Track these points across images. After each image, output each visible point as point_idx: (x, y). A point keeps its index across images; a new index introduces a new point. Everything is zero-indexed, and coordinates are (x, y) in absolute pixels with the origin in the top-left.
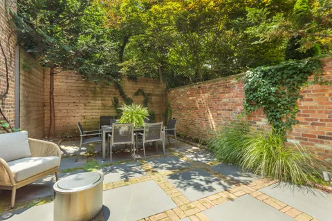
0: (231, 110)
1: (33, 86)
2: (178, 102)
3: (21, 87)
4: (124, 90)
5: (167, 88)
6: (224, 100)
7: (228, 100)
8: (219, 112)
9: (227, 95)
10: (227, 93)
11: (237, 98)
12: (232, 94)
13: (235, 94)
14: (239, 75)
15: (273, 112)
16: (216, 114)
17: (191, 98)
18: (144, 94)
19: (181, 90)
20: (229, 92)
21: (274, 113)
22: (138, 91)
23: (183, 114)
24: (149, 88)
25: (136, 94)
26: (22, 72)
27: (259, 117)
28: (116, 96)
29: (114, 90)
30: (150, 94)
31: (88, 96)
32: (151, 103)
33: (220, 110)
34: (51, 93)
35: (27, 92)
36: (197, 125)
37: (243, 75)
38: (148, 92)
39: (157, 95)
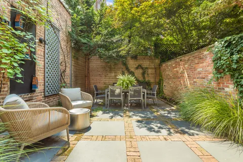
0: (204, 78)
1: (79, 66)
2: (167, 73)
3: (73, 67)
4: (128, 66)
5: (161, 63)
6: (199, 70)
7: (201, 69)
8: (195, 80)
9: (201, 65)
10: (201, 63)
11: (209, 67)
12: (204, 64)
13: (207, 64)
14: (209, 46)
15: (237, 78)
16: (193, 82)
17: (175, 69)
18: (142, 68)
19: (169, 63)
20: (203, 63)
21: (238, 80)
22: (138, 66)
23: (170, 83)
24: (146, 63)
25: (137, 68)
26: (73, 59)
27: (227, 83)
28: (123, 70)
29: (122, 66)
30: (147, 68)
31: (107, 71)
32: (148, 74)
33: (195, 78)
34: (88, 69)
35: (76, 69)
36: (179, 91)
37: (213, 47)
38: (145, 66)
39: (152, 68)
